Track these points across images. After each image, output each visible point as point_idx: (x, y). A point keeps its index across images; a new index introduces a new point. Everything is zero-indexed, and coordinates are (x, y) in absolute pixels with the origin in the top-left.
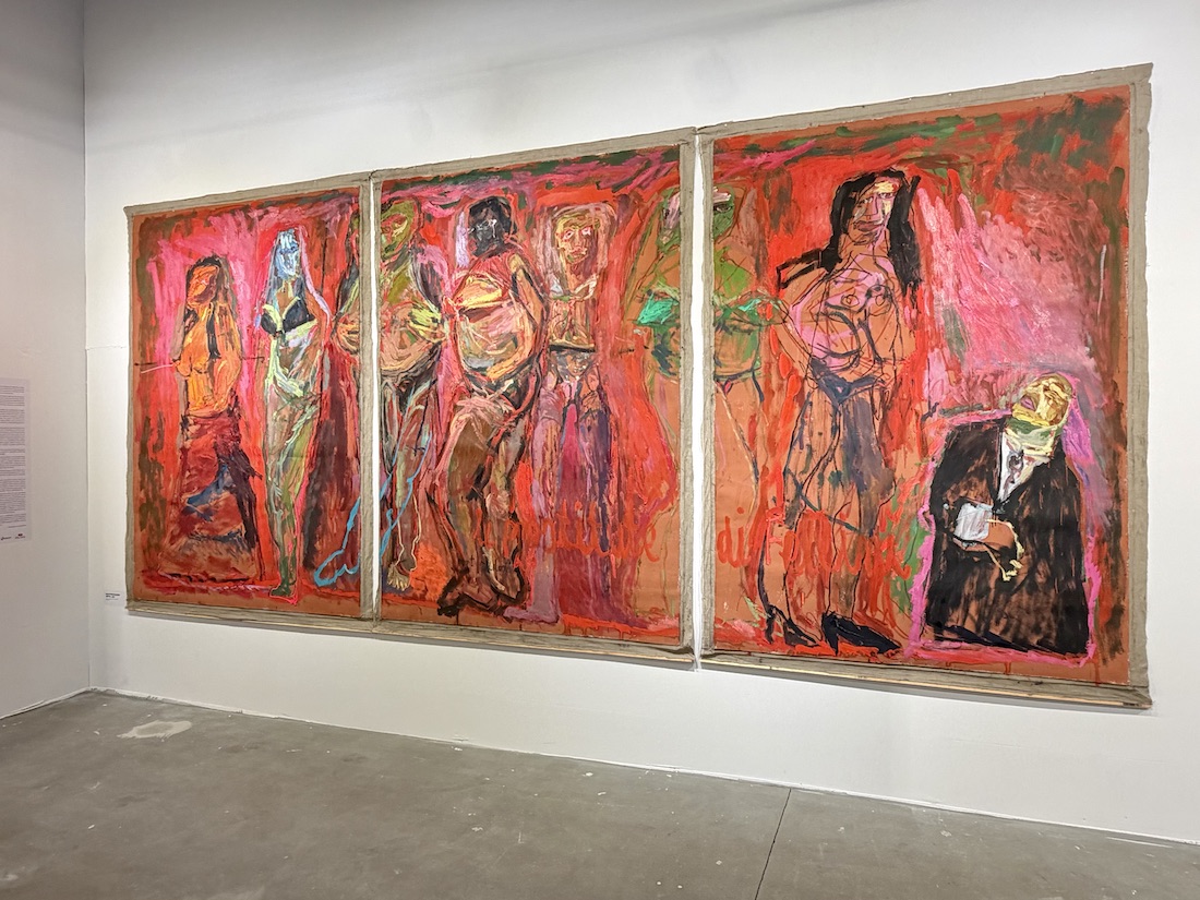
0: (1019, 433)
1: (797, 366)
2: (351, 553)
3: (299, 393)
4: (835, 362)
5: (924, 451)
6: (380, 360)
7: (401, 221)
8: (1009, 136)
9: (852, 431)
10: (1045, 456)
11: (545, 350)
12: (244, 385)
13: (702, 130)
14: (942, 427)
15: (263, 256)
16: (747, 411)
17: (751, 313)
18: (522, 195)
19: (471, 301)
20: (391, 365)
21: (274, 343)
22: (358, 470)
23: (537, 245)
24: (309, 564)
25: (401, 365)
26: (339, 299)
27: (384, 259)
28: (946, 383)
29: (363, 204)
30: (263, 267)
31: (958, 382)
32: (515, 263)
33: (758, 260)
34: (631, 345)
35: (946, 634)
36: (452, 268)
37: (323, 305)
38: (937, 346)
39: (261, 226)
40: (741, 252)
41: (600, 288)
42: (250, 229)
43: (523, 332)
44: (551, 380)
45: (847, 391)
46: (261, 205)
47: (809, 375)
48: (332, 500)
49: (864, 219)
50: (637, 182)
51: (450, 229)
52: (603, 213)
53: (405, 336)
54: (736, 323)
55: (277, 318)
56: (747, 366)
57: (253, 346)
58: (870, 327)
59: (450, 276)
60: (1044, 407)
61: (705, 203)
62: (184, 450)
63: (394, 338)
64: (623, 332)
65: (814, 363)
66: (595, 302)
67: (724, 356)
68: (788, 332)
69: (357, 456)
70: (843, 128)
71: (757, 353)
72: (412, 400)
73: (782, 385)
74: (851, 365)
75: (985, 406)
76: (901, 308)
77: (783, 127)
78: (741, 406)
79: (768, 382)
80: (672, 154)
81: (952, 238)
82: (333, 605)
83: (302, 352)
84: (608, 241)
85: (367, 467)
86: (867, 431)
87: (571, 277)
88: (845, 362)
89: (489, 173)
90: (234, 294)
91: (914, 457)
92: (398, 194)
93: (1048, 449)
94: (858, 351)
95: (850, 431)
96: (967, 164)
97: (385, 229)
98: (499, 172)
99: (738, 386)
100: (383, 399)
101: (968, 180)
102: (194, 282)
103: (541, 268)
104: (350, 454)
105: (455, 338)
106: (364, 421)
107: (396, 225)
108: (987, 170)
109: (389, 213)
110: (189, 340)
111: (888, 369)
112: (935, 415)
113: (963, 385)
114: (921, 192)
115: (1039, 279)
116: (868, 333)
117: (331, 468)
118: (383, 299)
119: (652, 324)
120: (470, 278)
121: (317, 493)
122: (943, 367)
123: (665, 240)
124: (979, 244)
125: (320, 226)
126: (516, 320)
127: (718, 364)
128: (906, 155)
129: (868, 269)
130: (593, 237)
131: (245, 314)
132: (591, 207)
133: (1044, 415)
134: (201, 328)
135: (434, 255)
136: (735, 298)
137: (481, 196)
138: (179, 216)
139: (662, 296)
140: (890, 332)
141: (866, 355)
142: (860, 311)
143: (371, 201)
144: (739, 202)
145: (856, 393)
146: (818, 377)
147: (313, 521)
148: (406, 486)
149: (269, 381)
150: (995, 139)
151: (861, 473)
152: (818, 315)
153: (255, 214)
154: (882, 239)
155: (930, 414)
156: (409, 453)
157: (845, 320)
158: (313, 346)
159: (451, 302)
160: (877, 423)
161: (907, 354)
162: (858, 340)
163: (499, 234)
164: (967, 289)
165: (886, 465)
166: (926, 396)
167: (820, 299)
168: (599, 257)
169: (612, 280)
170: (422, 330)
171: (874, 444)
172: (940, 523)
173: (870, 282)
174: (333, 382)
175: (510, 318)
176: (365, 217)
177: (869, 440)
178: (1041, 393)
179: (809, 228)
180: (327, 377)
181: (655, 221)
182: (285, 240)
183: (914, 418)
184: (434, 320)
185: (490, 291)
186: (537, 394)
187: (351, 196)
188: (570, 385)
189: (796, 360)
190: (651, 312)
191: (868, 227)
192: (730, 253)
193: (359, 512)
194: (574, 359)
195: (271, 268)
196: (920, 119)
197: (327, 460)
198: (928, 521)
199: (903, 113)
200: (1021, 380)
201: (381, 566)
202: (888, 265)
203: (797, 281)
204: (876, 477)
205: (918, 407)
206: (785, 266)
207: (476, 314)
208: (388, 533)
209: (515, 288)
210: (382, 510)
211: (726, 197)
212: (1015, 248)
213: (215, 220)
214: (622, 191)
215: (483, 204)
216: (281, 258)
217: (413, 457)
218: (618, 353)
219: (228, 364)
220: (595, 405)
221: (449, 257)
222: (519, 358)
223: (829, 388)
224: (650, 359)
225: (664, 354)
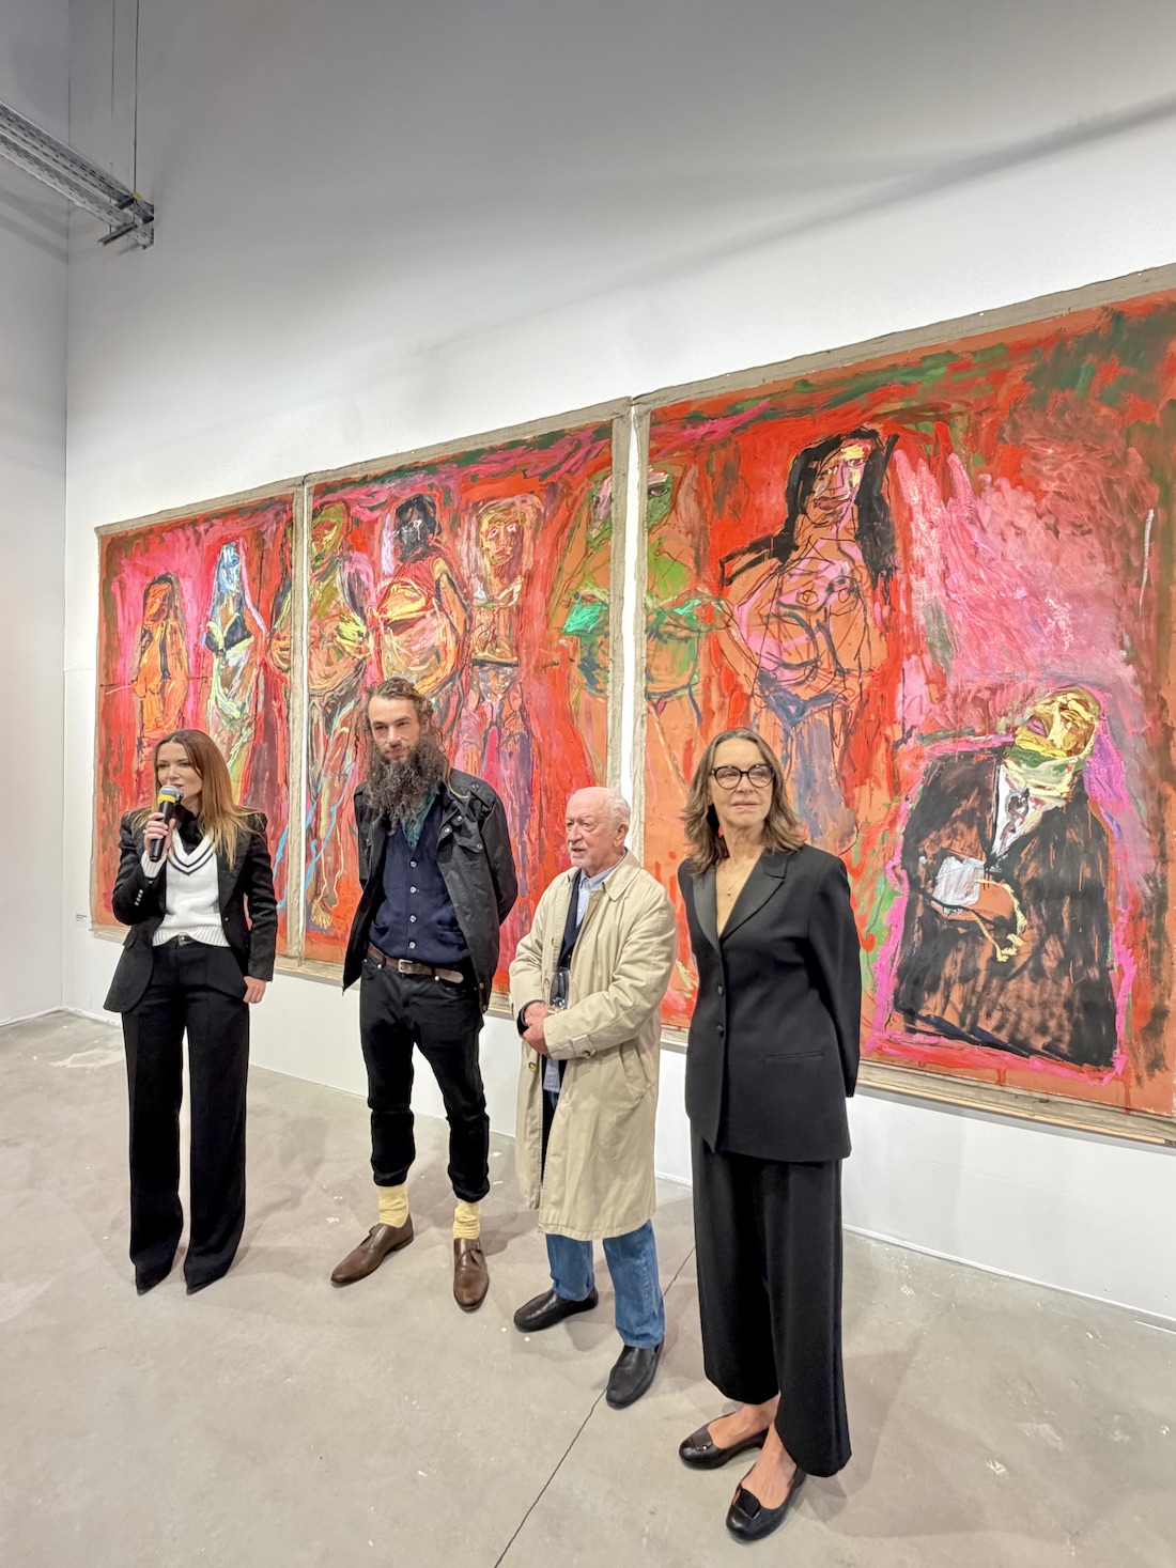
0: (1024, 766)
1: (741, 680)
3: (237, 714)
4: (788, 674)
5: (895, 787)
6: (309, 680)
7: (330, 527)
8: (1020, 371)
9: (806, 759)
10: (1058, 798)
11: (466, 663)
12: (190, 707)
13: (638, 400)
14: (919, 757)
16: (682, 736)
17: (689, 617)
18: (448, 490)
19: (395, 612)
20: (317, 686)
21: (216, 662)
22: (287, 797)
23: (462, 547)
25: (327, 684)
26: (272, 615)
27: (314, 568)
28: (926, 701)
29: (297, 511)
30: (207, 584)
31: (942, 698)
32: (440, 567)
33: (697, 550)
34: (556, 659)
35: (919, 1025)
36: (378, 576)
37: (260, 621)
38: (915, 652)
39: (207, 541)
40: (679, 543)
41: (525, 593)
42: (198, 543)
43: (445, 645)
44: (473, 698)
45: (801, 711)
46: (206, 518)
47: (757, 691)
49: (827, 494)
50: (565, 467)
51: (377, 533)
52: (528, 507)
53: (332, 652)
54: (671, 629)
55: (220, 637)
56: (684, 681)
57: (198, 667)
58: (831, 630)
59: (376, 584)
60: (1059, 732)
61: (640, 486)
62: (139, 773)
63: (322, 655)
64: (547, 642)
65: (763, 677)
66: (520, 610)
67: (657, 669)
68: (732, 638)
69: (286, 781)
70: (804, 382)
71: (695, 666)
72: (337, 723)
73: (724, 704)
74: (807, 678)
75: (978, 730)
76: (870, 604)
77: (730, 388)
78: (675, 728)
79: (707, 700)
80: (603, 432)
81: (938, 513)
83: (240, 671)
84: (534, 538)
85: (296, 794)
86: (824, 762)
87: (495, 581)
88: (799, 674)
89: (415, 468)
90: (184, 611)
91: (882, 796)
92: (328, 498)
93: (1063, 787)
94: (816, 661)
95: (804, 761)
96: (960, 414)
97: (316, 537)
98: (425, 466)
99: (672, 706)
100: (311, 720)
101: (961, 435)
102: (150, 600)
103: (465, 572)
104: (280, 780)
105: (379, 653)
106: (293, 744)
107: (326, 532)
108: (987, 420)
109: (319, 519)
110: (145, 660)
111: (852, 683)
112: (911, 742)
113: (949, 703)
114: (899, 454)
115: (1056, 560)
116: (829, 637)
117: (263, 792)
118: (313, 612)
119: (580, 633)
120: (395, 587)
122: (922, 679)
123: (594, 533)
124: (975, 518)
125: (259, 535)
126: (439, 632)
127: (649, 678)
128: (881, 410)
129: (831, 557)
130: (520, 534)
131: (192, 632)
132: (517, 499)
133: (1059, 743)
134: (155, 648)
135: (361, 562)
136: (670, 599)
137: (408, 495)
138: (138, 534)
139: (590, 599)
140: (855, 637)
141: (825, 666)
142: (819, 610)
143: (304, 507)
144: (678, 482)
145: (812, 714)
146: (767, 693)
148: (330, 815)
149: (211, 702)
150: (998, 378)
151: (816, 814)
152: (768, 616)
153: (201, 528)
154: (849, 515)
155: (904, 741)
156: (333, 780)
157: (801, 623)
158: (250, 665)
159: (376, 614)
160: (837, 751)
161: (876, 664)
162: (816, 647)
163: (424, 536)
164: (958, 577)
165: (847, 805)
166: (899, 717)
167: (771, 597)
168: (525, 556)
169: (538, 584)
170: (348, 646)
171: (832, 778)
172: (914, 883)
173: (832, 574)
174: (267, 704)
175: (433, 629)
176: (299, 525)
177: (826, 774)
178: (1057, 715)
179: (759, 510)
180: (261, 697)
181: (585, 511)
182: (228, 554)
183: (883, 745)
184: (360, 634)
185: (414, 600)
186: (458, 716)
187: (285, 503)
188: (492, 703)
189: (741, 672)
190: (578, 619)
191: (831, 504)
192: (666, 546)
193: (287, 842)
194: (497, 676)
195: (215, 583)
196: (900, 361)
197: (260, 786)
198: (900, 879)
199: (878, 355)
200: (1029, 696)
201: (306, 901)
202: (855, 552)
203: (743, 576)
204: (834, 820)
205: (888, 731)
206: (730, 558)
207: (399, 626)
208: (312, 866)
209: (439, 597)
210: (307, 841)
211: (663, 478)
212: (1025, 520)
213: (167, 536)
214: (549, 479)
215: (409, 504)
216: (223, 573)
217: (336, 784)
218: (542, 667)
219: (177, 685)
220: (517, 727)
221: (375, 565)
222: (442, 674)
223: (780, 707)
224: (576, 674)
225: (591, 668)
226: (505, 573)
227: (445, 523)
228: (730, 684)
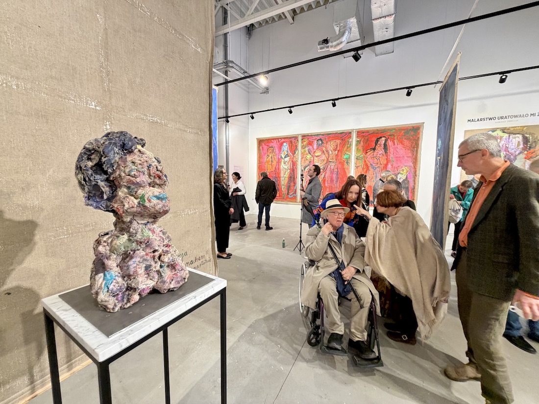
0: (401, 175)
2: (295, 192)
3: (287, 168)
4: (374, 164)
6: (301, 163)
8: (403, 132)
11: (328, 162)
13: (355, 129)
15: (281, 146)
16: (360, 171)
17: (362, 157)
19: (316, 155)
21: (283, 160)
22: (297, 180)
24: (288, 194)
25: (305, 164)
26: (294, 153)
27: (302, 147)
29: (298, 139)
30: (281, 149)
32: (324, 148)
33: (363, 149)
34: (342, 161)
37: (291, 154)
39: (280, 142)
40: (360, 148)
41: (338, 153)
43: (325, 159)
44: (329, 167)
46: (280, 138)
47: (370, 166)
48: (292, 184)
49: (380, 143)
50: (344, 137)
51: (313, 143)
52: (339, 141)
53: (305, 159)
54: (359, 158)
55: (283, 156)
56: (361, 165)
58: (380, 159)
60: (405, 171)
61: (355, 140)
65: (371, 164)
66: (337, 155)
67: (357, 163)
68: (367, 160)
69: (297, 178)
70: (378, 130)
71: (362, 163)
72: (306, 169)
76: (385, 157)
77: (368, 129)
80: (350, 133)
81: (393, 147)
82: (292, 200)
86: (378, 174)
87: (333, 151)
88: (376, 164)
89: (320, 135)
90: (276, 152)
93: (405, 177)
95: (376, 174)
96: (396, 136)
97: (302, 143)
98: (322, 135)
99: (359, 168)
100: (301, 169)
101: (396, 138)
102: (269, 150)
104: (295, 178)
105: (313, 160)
107: (304, 142)
108: (399, 137)
109: (303, 140)
110: (268, 159)
111: (382, 165)
113: (393, 168)
114: (389, 140)
115: (406, 153)
117: (292, 179)
118: (302, 153)
120: (316, 151)
121: (290, 183)
123: (348, 146)
124: (397, 148)
125: (291, 142)
126: (324, 157)
129: (380, 151)
130: (337, 145)
131: (278, 155)
132: (337, 140)
134: (270, 157)
135: (311, 147)
136: (359, 155)
137: (319, 138)
138: (266, 140)
139: (348, 154)
142: (378, 157)
144: (361, 140)
147: (289, 188)
149: (281, 166)
150: (401, 132)
152: (372, 157)
153: (280, 140)
154: (383, 146)
157: (376, 158)
158: (289, 161)
159: (313, 154)
160: (380, 173)
161: (385, 163)
162: (378, 161)
163: (321, 144)
164: (395, 154)
167: (372, 155)
168: (338, 148)
170: (308, 159)
173: (380, 153)
174: (293, 166)
178: (405, 169)
182: (285, 144)
184: (310, 157)
185: (320, 153)
186: (327, 169)
187: (296, 137)
188: (332, 167)
190: (346, 157)
191: (380, 145)
193: (297, 186)
194: (333, 163)
196: (389, 129)
199: (387, 128)
200: (402, 167)
202: (383, 150)
203: (369, 152)
206: (367, 150)
207: (317, 156)
209: (324, 153)
211: (359, 140)
212: (402, 148)
213: (273, 141)
216: (284, 147)
218: (340, 163)
219: (275, 163)
220: (336, 170)
221: (313, 148)
222: (324, 163)
223: (373, 168)
224: (345, 163)
225: (347, 163)
226: (335, 150)
227: (325, 143)
228: (367, 165)
